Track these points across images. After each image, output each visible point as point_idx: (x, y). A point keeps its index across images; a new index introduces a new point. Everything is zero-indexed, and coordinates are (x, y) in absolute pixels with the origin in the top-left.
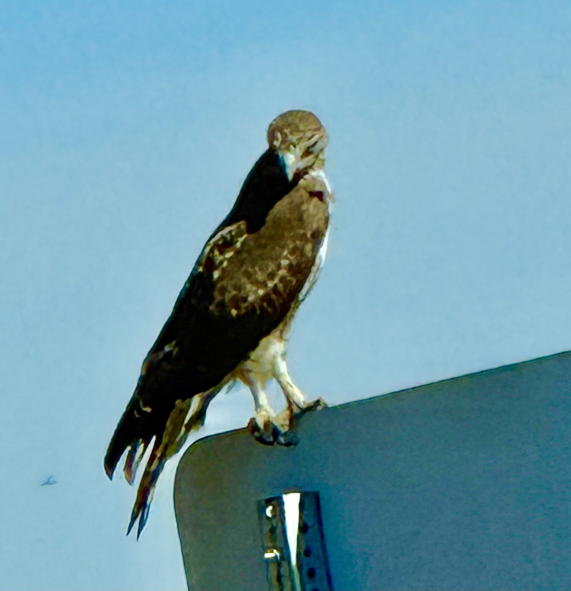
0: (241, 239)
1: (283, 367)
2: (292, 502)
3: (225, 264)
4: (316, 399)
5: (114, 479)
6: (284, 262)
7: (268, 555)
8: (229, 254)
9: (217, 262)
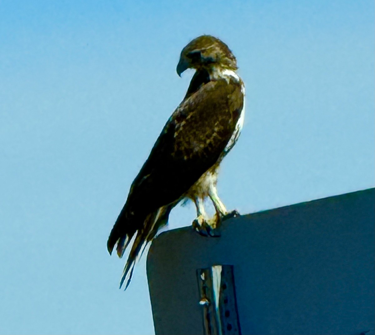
0: (191, 114)
1: (214, 190)
2: (217, 271)
3: (181, 129)
4: (233, 210)
5: (112, 255)
6: (216, 129)
7: (202, 303)
8: (183, 123)
9: (176, 127)
